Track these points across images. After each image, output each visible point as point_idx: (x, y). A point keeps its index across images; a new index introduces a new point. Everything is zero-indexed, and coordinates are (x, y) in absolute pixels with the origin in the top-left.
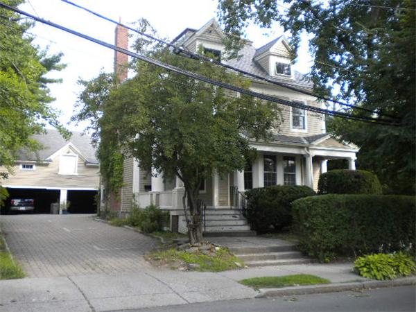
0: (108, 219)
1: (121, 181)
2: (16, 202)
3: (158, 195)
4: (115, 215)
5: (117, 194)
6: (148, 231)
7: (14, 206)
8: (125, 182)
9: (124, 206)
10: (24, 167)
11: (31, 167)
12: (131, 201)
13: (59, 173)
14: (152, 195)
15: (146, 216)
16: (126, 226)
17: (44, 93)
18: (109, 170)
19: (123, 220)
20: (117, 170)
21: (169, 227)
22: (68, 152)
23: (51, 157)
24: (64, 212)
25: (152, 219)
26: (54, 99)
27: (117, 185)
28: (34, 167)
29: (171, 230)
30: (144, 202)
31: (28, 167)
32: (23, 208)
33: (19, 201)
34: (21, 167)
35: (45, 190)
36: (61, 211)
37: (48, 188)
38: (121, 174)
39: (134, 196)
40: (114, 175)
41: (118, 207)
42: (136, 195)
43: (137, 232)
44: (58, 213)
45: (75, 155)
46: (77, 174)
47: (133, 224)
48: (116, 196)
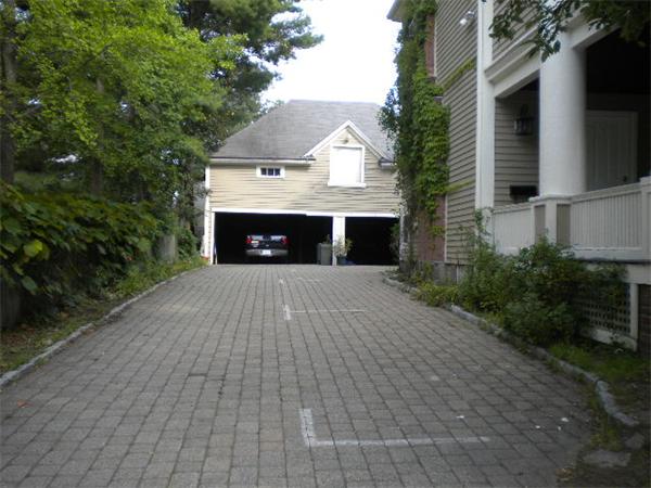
0: (413, 284)
1: (443, 179)
2: (256, 240)
3: (564, 208)
4: (430, 274)
5: (433, 217)
6: (531, 338)
7: (252, 248)
8: (454, 181)
9: (451, 249)
10: (264, 171)
11: (278, 172)
12: (470, 235)
13: (330, 184)
14: (540, 208)
15: (522, 285)
16: (456, 308)
17: (298, 25)
18: (412, 155)
19: (450, 289)
20: (431, 149)
21: (626, 330)
22: (346, 141)
23: (314, 152)
24: (340, 261)
25: (547, 295)
26: (319, 40)
27: (432, 191)
28: (283, 171)
29: (632, 343)
30: (512, 235)
31: (271, 172)
32: (267, 253)
33: (261, 238)
34: (259, 171)
35: (304, 216)
36: (335, 260)
37: (309, 214)
38: (444, 160)
39: (479, 218)
40: (426, 166)
41: (436, 251)
42: (486, 213)
43: (491, 332)
44: (331, 264)
45: (359, 146)
46: (363, 185)
47: (476, 303)
48: (432, 220)
